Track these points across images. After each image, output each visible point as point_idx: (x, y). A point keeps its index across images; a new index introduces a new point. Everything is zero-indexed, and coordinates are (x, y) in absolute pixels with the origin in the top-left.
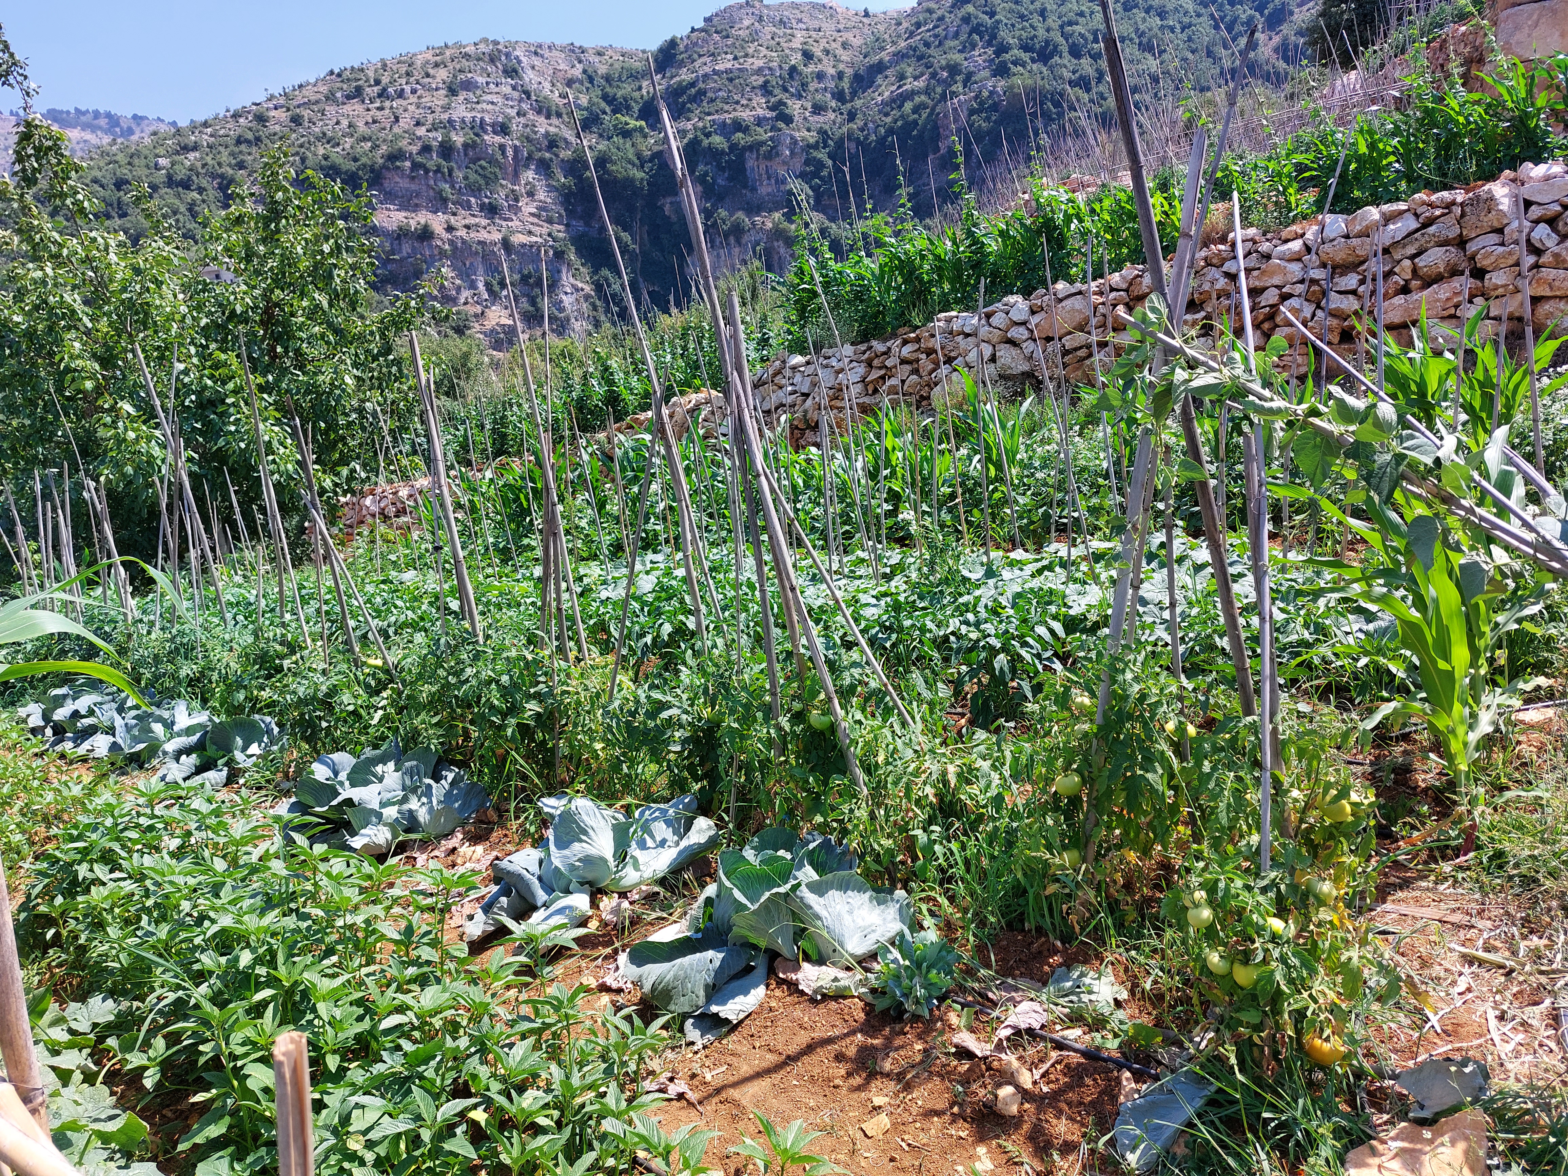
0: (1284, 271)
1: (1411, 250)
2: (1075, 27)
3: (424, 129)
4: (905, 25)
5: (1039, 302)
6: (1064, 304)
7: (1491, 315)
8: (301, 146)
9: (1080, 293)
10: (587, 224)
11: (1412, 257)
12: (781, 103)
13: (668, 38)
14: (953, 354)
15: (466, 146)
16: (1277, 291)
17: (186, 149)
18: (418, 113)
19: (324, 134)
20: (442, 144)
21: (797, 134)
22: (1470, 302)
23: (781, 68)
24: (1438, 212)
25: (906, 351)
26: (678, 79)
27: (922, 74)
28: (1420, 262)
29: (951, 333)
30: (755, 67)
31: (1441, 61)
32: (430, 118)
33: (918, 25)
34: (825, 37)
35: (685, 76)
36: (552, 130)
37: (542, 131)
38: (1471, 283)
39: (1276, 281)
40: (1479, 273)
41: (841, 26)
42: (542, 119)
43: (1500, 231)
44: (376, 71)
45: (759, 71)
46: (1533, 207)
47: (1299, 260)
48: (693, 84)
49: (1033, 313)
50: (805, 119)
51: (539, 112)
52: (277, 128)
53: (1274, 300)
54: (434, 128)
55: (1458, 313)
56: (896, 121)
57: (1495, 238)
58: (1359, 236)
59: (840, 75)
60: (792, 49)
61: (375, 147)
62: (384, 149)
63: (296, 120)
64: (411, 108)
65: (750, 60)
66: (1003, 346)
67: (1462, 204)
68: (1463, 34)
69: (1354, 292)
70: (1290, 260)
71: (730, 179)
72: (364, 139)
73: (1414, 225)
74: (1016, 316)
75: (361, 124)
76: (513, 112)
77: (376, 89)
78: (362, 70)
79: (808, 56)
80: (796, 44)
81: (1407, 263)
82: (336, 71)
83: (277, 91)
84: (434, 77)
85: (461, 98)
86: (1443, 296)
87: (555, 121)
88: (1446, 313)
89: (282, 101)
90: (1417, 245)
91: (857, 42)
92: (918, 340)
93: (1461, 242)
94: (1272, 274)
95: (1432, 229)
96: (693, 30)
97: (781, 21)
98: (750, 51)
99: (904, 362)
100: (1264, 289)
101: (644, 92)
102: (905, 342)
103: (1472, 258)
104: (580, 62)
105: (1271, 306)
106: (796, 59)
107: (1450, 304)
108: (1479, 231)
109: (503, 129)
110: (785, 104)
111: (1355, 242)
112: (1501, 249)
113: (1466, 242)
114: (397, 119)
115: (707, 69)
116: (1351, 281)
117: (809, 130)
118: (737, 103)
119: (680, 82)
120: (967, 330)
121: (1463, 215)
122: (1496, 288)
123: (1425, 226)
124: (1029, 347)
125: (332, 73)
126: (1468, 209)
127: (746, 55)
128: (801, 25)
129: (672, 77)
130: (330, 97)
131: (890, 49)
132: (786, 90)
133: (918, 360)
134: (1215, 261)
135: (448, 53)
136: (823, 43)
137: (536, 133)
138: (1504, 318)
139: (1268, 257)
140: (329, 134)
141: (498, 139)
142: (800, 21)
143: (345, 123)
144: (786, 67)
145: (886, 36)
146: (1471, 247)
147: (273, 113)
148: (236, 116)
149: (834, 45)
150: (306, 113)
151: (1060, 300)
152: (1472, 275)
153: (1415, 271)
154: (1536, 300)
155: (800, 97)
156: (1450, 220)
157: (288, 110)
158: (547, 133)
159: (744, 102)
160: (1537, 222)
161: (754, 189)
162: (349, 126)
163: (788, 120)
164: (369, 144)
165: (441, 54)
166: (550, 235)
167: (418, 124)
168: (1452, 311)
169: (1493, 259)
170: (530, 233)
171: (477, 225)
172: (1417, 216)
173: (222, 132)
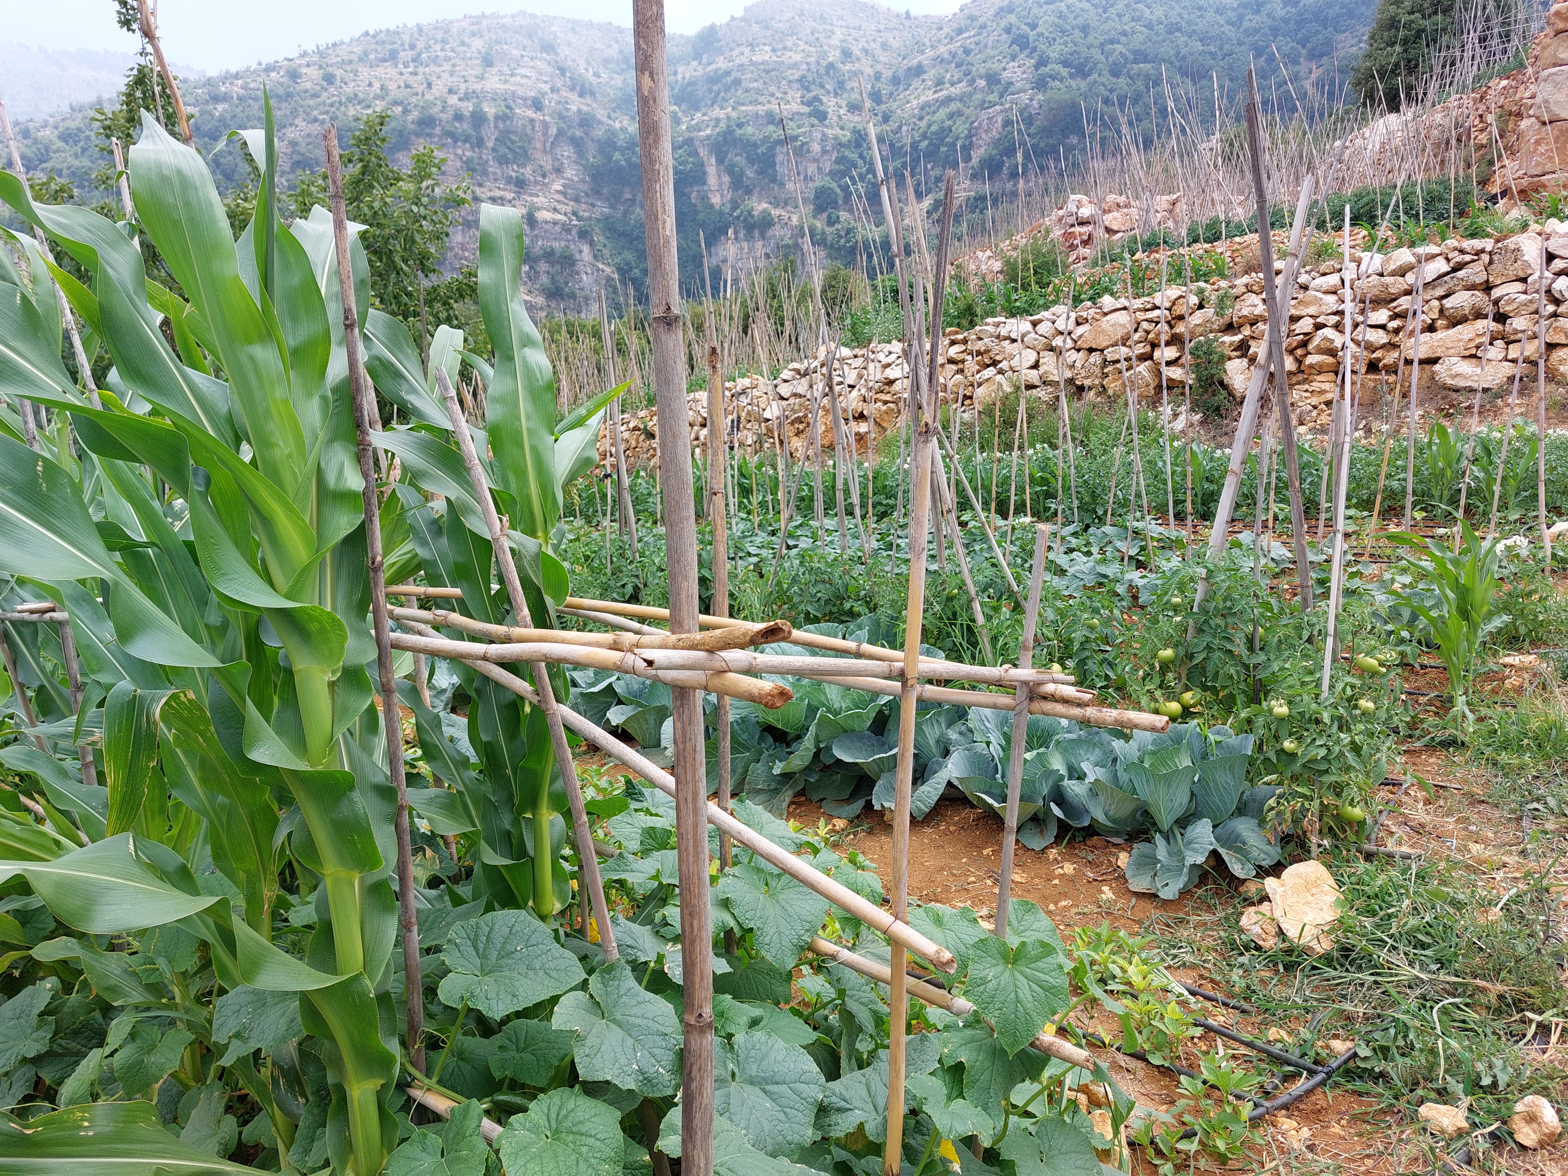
0: (1318, 302)
1: (1440, 292)
2: (1116, 46)
3: (455, 97)
4: (946, 30)
5: (1085, 314)
6: (1109, 317)
7: (1510, 357)
8: (332, 105)
9: (1125, 308)
10: (613, 207)
11: (1441, 298)
12: (817, 99)
13: (707, 24)
14: (998, 358)
15: (497, 118)
16: (1311, 321)
17: (216, 99)
18: (452, 81)
19: (356, 95)
20: (473, 114)
21: (829, 132)
22: (1491, 344)
23: (818, 63)
24: (1468, 258)
25: (953, 351)
26: (714, 67)
27: (960, 81)
28: (1448, 303)
29: (998, 337)
30: (792, 61)
31: (1480, 112)
32: (463, 87)
33: (960, 32)
34: (864, 36)
35: (721, 64)
36: (584, 108)
37: (574, 108)
38: (1494, 326)
39: (1312, 310)
40: (1501, 318)
41: (882, 27)
42: (574, 97)
43: (1524, 280)
44: (412, 35)
45: (795, 66)
46: (1557, 261)
47: (1335, 293)
48: (728, 73)
49: (1078, 324)
50: (840, 117)
51: (572, 89)
52: (309, 85)
53: (1309, 328)
54: (466, 97)
55: (1479, 354)
56: (929, 126)
57: (1519, 286)
58: (1393, 274)
59: (878, 76)
60: (830, 46)
61: (406, 112)
62: (415, 115)
63: (329, 79)
64: (445, 76)
65: (788, 54)
66: (1046, 353)
67: (1490, 253)
68: (1504, 88)
69: (1383, 327)
70: (1326, 292)
71: (759, 173)
72: (396, 103)
73: (1445, 268)
74: (1061, 325)
75: (392, 86)
76: (546, 88)
77: (409, 53)
78: (398, 33)
79: (847, 54)
80: (835, 41)
81: (1436, 303)
82: (372, 32)
83: (310, 48)
84: (469, 46)
85: (494, 70)
86: (1466, 337)
87: (588, 100)
88: (1467, 353)
89: (316, 58)
90: (1446, 287)
91: (896, 44)
92: (965, 341)
93: (1488, 288)
94: (1307, 304)
95: (1461, 274)
96: (733, 18)
97: (822, 17)
98: (789, 44)
99: (951, 361)
100: (1300, 318)
101: (679, 77)
102: (953, 343)
103: (1496, 303)
104: (617, 42)
105: (1305, 334)
106: (834, 56)
107: (1472, 344)
108: (1504, 279)
109: (537, 105)
110: (820, 101)
111: (1388, 280)
112: (1523, 297)
113: (1491, 288)
114: (429, 86)
115: (744, 60)
116: (1381, 316)
117: (842, 129)
118: (772, 95)
119: (716, 71)
120: (1013, 335)
121: (1491, 262)
122: (1516, 332)
123: (1455, 270)
124: (1072, 356)
125: (367, 34)
126: (1495, 257)
127: (785, 48)
128: (841, 23)
129: (709, 64)
130: (363, 58)
131: (929, 53)
132: (822, 86)
133: (963, 361)
134: (1255, 288)
135: (485, 23)
136: (862, 43)
137: (568, 110)
138: (1520, 360)
139: (1305, 288)
140: (361, 96)
141: (530, 113)
142: (841, 18)
143: (377, 85)
144: (824, 63)
145: (927, 41)
146: (1496, 293)
147: (304, 70)
148: (269, 69)
149: (873, 45)
150: (339, 73)
151: (1106, 314)
152: (1495, 320)
153: (1442, 311)
154: (1551, 347)
155: (836, 95)
156: (1478, 267)
157: (321, 68)
158: (579, 111)
159: (779, 95)
160: (1558, 274)
161: (782, 185)
162: (382, 89)
163: (822, 116)
164: (400, 109)
165: (478, 23)
166: (574, 213)
167: (450, 91)
168: (1474, 351)
169: (1515, 306)
170: (555, 210)
171: (502, 198)
172: (1448, 260)
173: (252, 85)
